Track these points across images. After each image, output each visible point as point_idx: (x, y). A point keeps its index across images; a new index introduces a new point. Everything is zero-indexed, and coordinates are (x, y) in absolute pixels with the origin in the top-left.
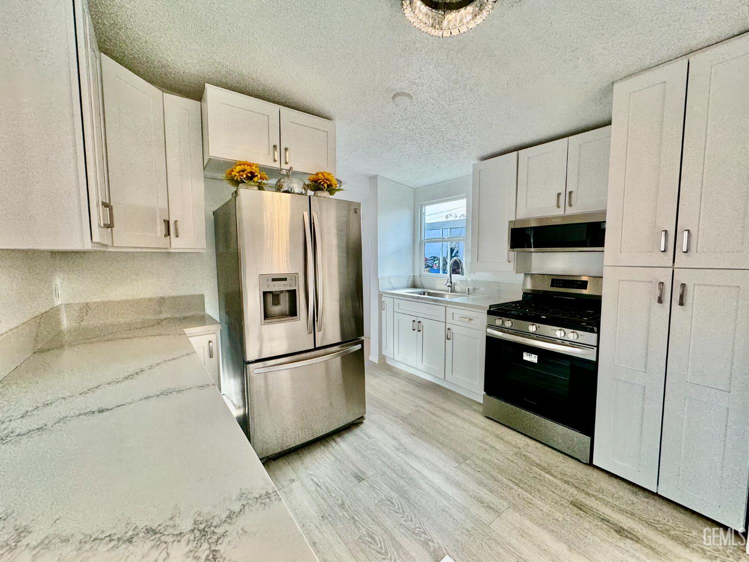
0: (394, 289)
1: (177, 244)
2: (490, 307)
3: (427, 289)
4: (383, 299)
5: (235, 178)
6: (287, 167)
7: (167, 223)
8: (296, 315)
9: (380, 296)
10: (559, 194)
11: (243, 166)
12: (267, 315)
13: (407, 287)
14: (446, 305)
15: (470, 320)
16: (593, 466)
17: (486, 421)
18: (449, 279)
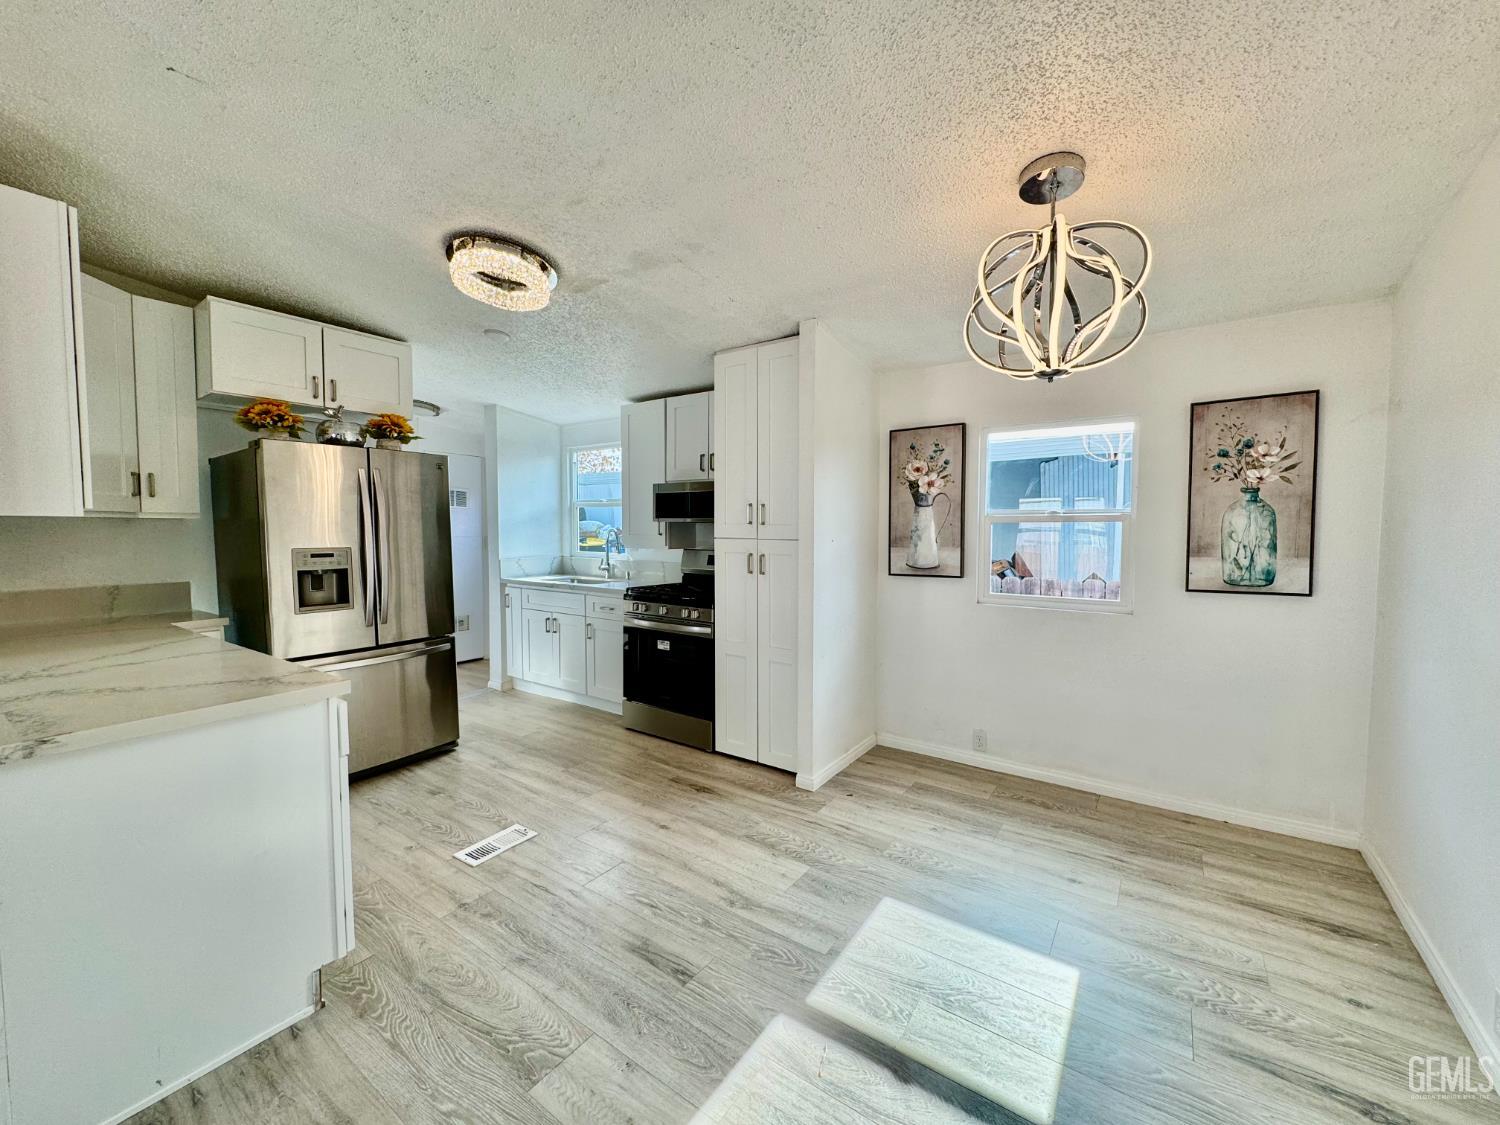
0: (527, 576)
1: (151, 508)
2: (628, 590)
3: (581, 575)
4: (507, 590)
5: (254, 422)
6: (335, 405)
7: (137, 477)
8: (347, 601)
9: (503, 585)
10: (702, 456)
11: (265, 406)
12: (304, 603)
13: (550, 574)
14: (586, 593)
15: (612, 609)
16: (715, 753)
17: (625, 732)
18: (605, 560)
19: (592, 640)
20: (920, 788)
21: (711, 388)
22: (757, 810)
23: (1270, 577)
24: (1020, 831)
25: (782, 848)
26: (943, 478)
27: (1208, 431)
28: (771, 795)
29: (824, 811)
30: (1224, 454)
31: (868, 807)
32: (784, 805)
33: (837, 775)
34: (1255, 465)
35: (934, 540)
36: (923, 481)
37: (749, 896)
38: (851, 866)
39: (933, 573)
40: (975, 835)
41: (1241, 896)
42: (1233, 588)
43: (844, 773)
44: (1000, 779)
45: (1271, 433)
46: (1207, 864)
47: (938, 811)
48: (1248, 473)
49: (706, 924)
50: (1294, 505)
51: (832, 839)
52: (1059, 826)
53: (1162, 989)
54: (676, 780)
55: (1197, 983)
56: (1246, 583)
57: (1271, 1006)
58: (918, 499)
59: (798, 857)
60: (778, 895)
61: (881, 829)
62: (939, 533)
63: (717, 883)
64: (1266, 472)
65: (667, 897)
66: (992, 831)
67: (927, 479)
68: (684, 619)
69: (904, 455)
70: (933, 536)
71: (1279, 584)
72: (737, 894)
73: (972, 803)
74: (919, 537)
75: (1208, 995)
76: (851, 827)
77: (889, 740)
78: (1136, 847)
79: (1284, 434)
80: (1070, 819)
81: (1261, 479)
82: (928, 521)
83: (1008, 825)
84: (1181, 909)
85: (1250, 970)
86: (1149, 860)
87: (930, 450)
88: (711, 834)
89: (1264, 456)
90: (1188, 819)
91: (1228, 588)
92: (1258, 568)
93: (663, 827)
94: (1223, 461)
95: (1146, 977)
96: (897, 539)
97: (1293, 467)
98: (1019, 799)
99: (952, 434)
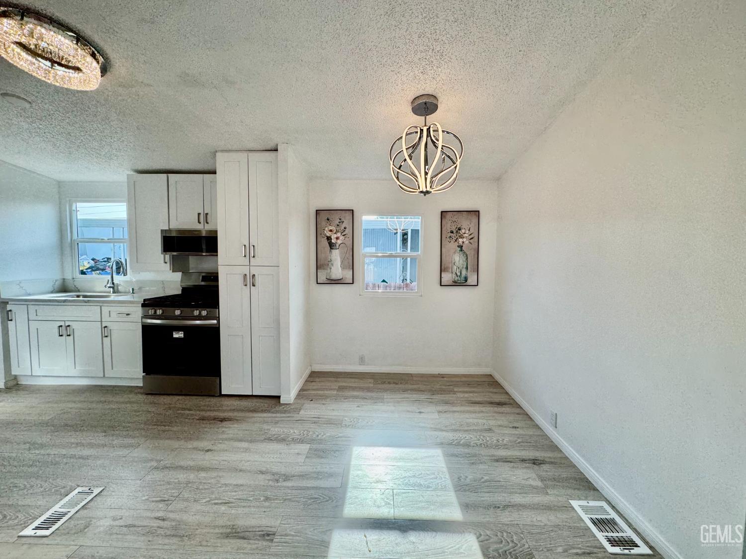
0: (29, 295)
2: (145, 300)
3: (84, 292)
4: (9, 306)
9: (5, 303)
10: (199, 214)
13: (53, 293)
14: (101, 304)
15: (128, 315)
16: (221, 395)
17: (145, 397)
18: (110, 281)
19: (109, 338)
20: (341, 388)
21: (214, 173)
22: (265, 422)
23: (466, 279)
24: (392, 397)
25: (290, 439)
26: (344, 235)
27: (447, 223)
28: (269, 412)
29: (302, 412)
30: (452, 232)
31: (323, 404)
32: (278, 415)
33: (299, 391)
34: (461, 237)
35: (340, 266)
36: (334, 237)
37: (284, 473)
38: (330, 436)
39: (339, 282)
40: (376, 404)
41: (471, 401)
42: (456, 284)
43: (302, 390)
44: (373, 375)
45: (466, 224)
46: (456, 392)
47: (356, 397)
48: (460, 240)
49: (267, 499)
50: (473, 253)
51: (312, 426)
52: (405, 391)
53: (467, 445)
54: (203, 419)
55: (476, 439)
56: (459, 282)
57: (497, 438)
58: (332, 246)
59: (301, 441)
60: (301, 466)
61: (335, 413)
62: (342, 262)
63: (262, 473)
64: (465, 240)
65: (234, 494)
66: (382, 400)
67: (335, 236)
68: (197, 316)
69: (324, 223)
70: (339, 264)
71: (470, 282)
72: (277, 474)
73: (369, 390)
74: (332, 264)
75: (481, 442)
76: (321, 416)
77: (318, 368)
78: (433, 392)
79: (470, 226)
80: (407, 386)
81: (463, 242)
82: (336, 256)
83: (386, 395)
84: (458, 412)
85: (486, 427)
86: (439, 396)
87: (337, 222)
88: (245, 445)
89: (464, 233)
90: (442, 376)
91: (454, 284)
92: (463, 276)
93: (208, 451)
94: (452, 234)
95: (461, 442)
96: (321, 265)
97: (472, 238)
98: (384, 383)
99: (347, 215)
